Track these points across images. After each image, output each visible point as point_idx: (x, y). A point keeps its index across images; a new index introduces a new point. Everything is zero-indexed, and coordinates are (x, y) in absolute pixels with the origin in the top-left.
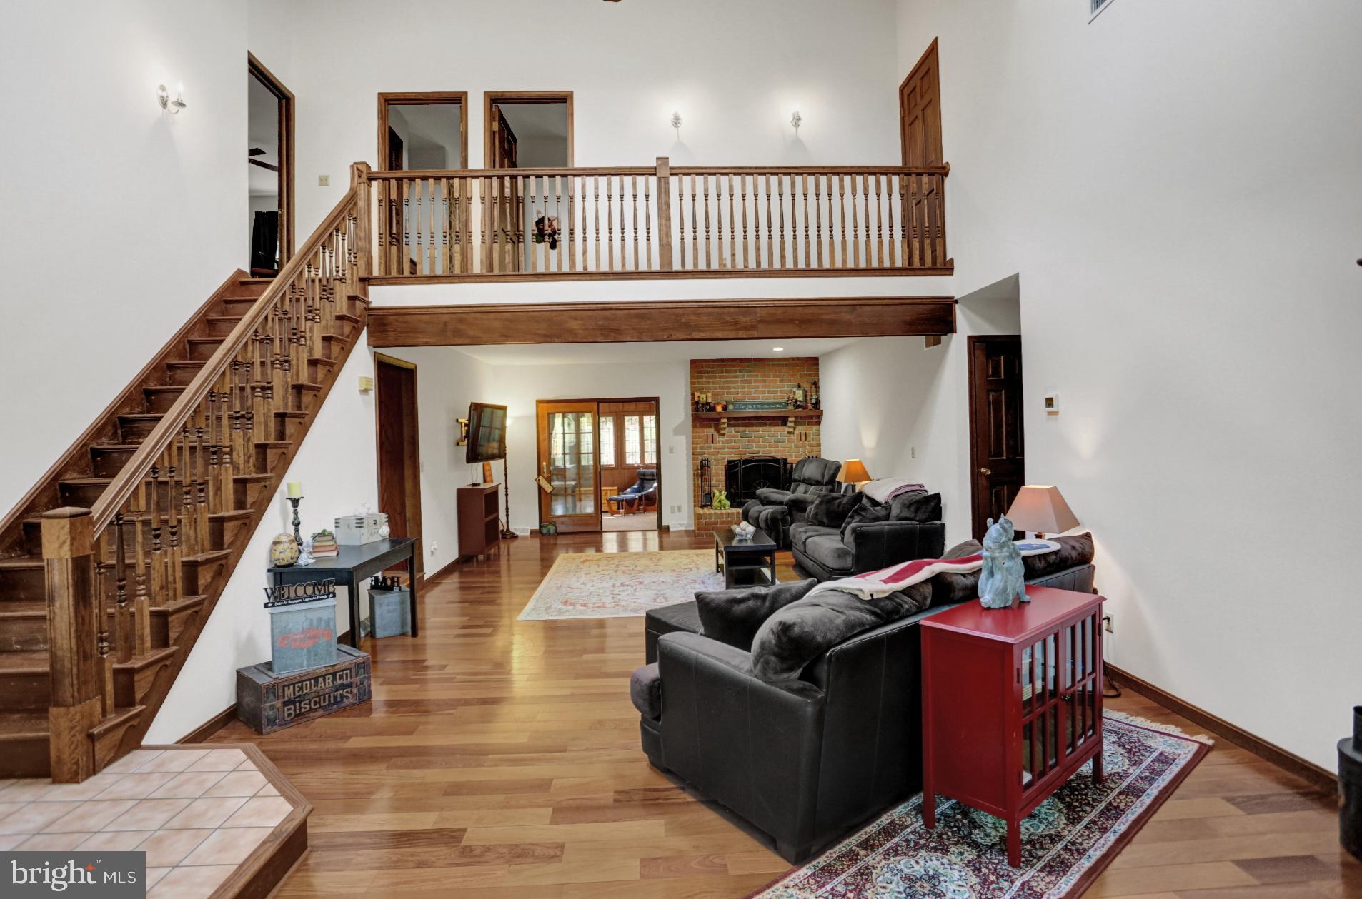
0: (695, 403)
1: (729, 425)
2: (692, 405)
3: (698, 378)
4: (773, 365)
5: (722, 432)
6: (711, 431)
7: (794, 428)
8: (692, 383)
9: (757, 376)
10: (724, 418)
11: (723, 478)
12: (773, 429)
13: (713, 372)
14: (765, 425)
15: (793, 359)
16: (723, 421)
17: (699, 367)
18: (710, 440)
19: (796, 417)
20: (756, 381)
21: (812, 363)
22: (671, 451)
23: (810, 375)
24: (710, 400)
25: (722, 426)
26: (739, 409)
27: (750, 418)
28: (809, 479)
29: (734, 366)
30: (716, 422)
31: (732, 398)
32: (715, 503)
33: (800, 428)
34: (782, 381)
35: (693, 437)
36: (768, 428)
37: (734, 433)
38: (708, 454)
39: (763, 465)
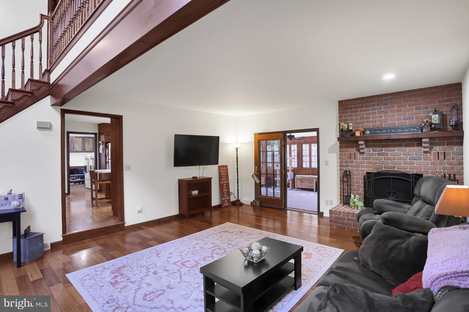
0: (341, 131)
1: (367, 146)
2: (340, 132)
3: (344, 113)
4: (410, 96)
5: (361, 151)
6: (354, 150)
7: (431, 149)
8: (340, 117)
9: (393, 107)
10: (361, 141)
11: (362, 185)
12: (408, 149)
13: (355, 108)
14: (401, 145)
15: (431, 88)
16: (360, 143)
17: (345, 106)
18: (353, 157)
19: (430, 138)
20: (392, 111)
21: (454, 89)
22: (327, 164)
23: (450, 100)
24: (351, 128)
25: (361, 147)
26: (375, 133)
28: (424, 197)
29: (372, 101)
30: (357, 144)
31: (371, 125)
33: (437, 149)
34: (417, 109)
35: (340, 155)
36: (403, 148)
37: (372, 152)
38: (351, 166)
39: (393, 178)
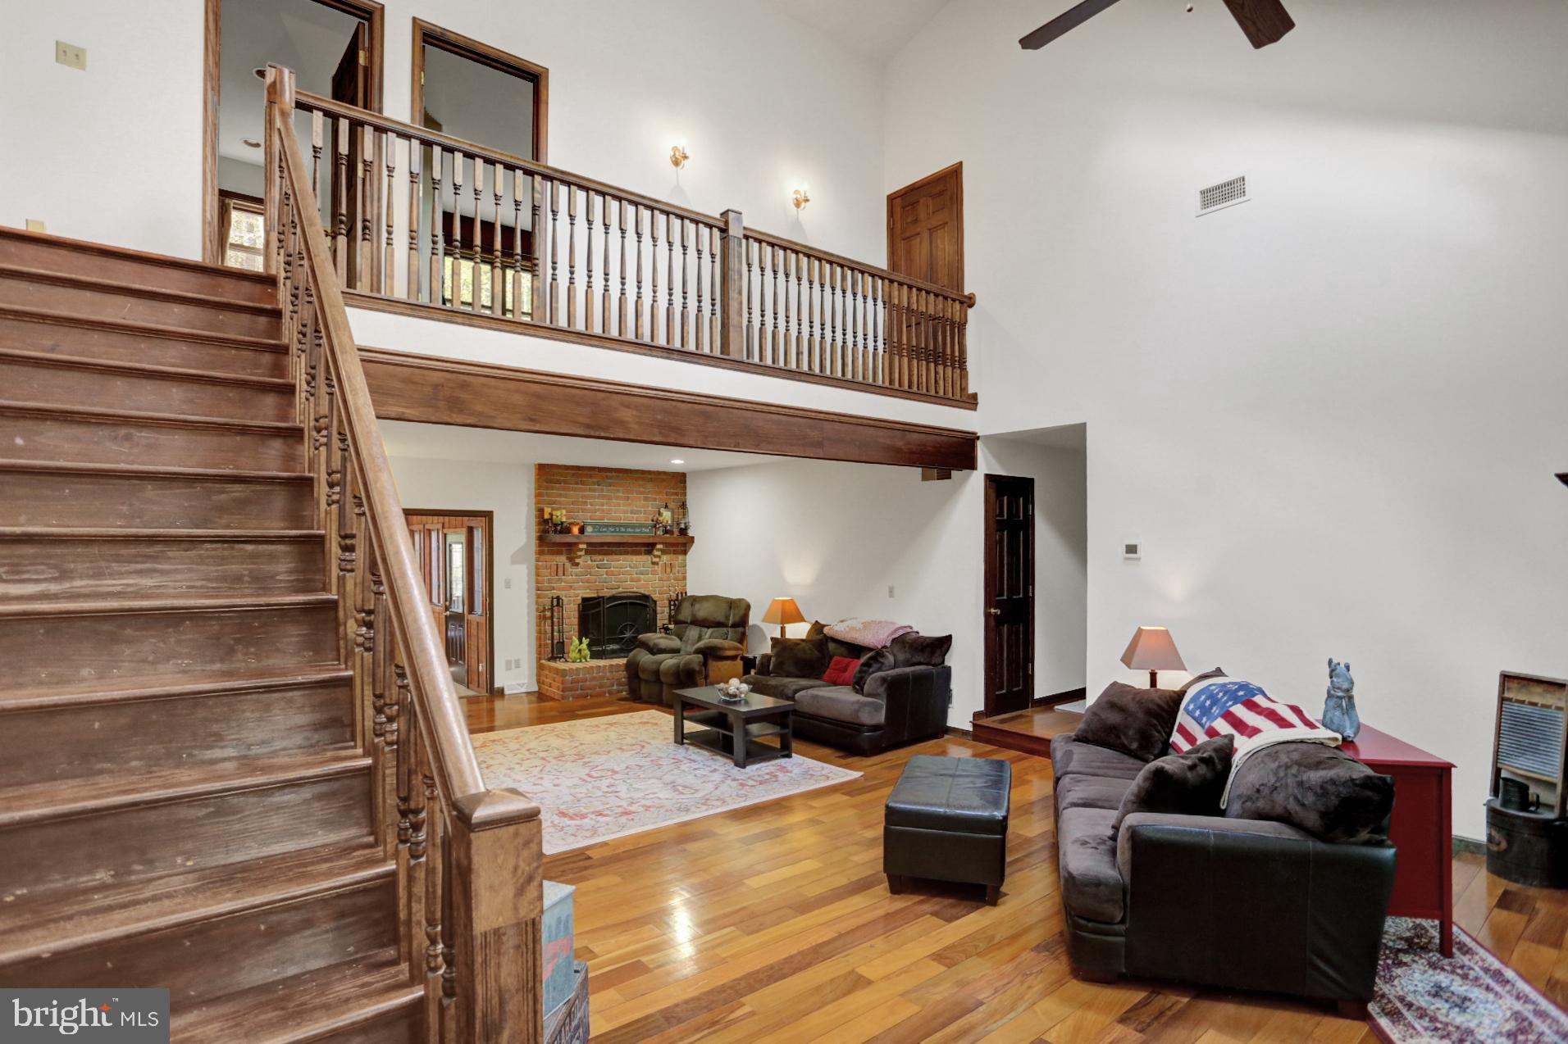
0: (543, 523)
1: (586, 553)
2: (538, 524)
3: (545, 488)
4: (638, 478)
5: (577, 561)
6: (562, 559)
7: (660, 558)
8: (538, 495)
9: (618, 491)
10: (580, 543)
11: (575, 621)
12: (635, 558)
13: (565, 482)
14: (626, 553)
15: (659, 473)
16: (581, 546)
17: (549, 476)
18: (560, 571)
19: (663, 544)
20: (617, 498)
21: (679, 480)
22: (508, 584)
23: (676, 494)
24: (563, 519)
25: (579, 553)
26: (598, 532)
27: (609, 544)
29: (592, 477)
30: (569, 549)
31: (589, 517)
32: (574, 655)
33: (666, 558)
34: (646, 499)
35: (537, 568)
36: (629, 557)
37: (589, 562)
38: (559, 589)
39: (631, 603)
